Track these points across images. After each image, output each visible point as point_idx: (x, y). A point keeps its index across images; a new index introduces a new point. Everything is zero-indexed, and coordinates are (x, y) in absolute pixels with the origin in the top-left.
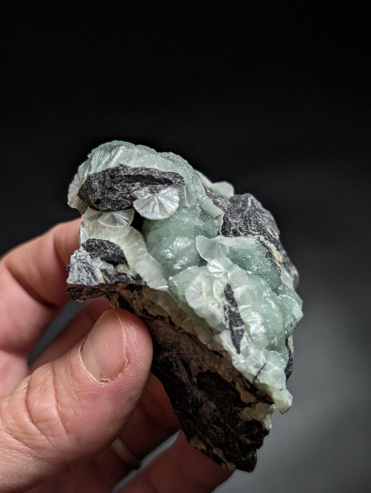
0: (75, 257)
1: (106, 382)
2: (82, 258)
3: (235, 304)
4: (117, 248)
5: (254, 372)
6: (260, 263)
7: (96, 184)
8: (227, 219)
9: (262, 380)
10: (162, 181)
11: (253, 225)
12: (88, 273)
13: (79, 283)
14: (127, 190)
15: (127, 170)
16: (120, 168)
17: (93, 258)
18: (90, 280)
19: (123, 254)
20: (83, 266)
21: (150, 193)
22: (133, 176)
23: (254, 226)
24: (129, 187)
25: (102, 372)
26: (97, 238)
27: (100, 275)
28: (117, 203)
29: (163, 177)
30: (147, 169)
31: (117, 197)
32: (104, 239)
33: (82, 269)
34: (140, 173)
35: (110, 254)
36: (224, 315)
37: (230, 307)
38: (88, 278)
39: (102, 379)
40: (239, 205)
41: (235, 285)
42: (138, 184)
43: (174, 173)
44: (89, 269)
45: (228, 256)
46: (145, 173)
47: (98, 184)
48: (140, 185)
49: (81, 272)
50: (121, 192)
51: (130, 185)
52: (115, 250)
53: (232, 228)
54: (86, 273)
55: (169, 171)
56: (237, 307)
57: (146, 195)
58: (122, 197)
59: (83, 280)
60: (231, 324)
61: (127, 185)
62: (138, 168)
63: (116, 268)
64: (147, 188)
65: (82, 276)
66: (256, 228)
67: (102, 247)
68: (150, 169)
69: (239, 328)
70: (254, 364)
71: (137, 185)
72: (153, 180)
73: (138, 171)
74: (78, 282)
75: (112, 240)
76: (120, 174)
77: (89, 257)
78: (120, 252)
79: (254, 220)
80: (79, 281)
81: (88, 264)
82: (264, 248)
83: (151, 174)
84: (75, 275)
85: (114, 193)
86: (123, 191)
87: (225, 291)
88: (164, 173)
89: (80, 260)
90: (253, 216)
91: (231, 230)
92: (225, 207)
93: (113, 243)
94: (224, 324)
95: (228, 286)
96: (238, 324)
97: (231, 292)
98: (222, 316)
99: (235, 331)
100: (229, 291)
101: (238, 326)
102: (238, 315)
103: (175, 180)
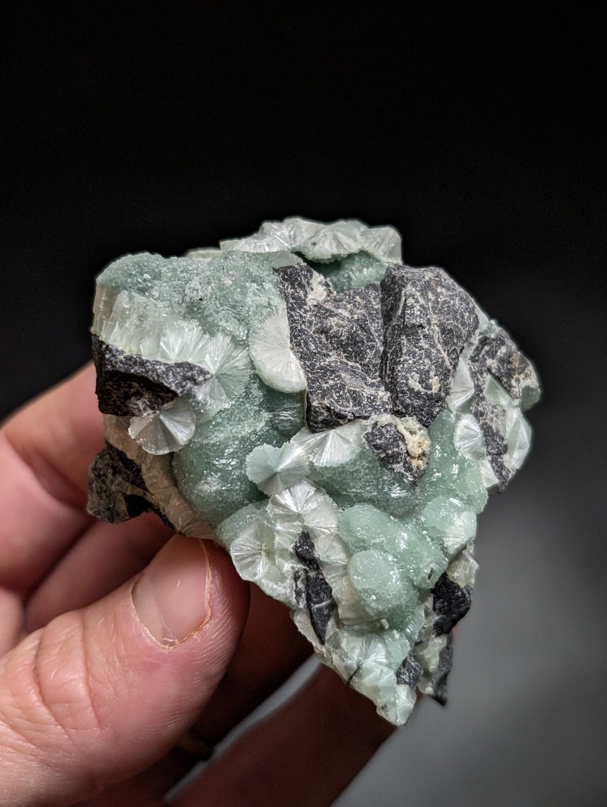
1: (172, 644)
3: (315, 566)
10: (163, 387)
14: (124, 392)
15: (116, 361)
22: (125, 373)
24: (125, 388)
25: (165, 626)
26: (113, 446)
30: (142, 363)
31: (115, 400)
36: (294, 587)
37: (306, 573)
39: (165, 639)
43: (187, 363)
46: (139, 371)
50: (117, 395)
51: (126, 385)
56: (320, 570)
57: (144, 409)
58: (120, 401)
60: (309, 599)
61: (123, 383)
62: (131, 358)
64: (146, 397)
68: (147, 362)
69: (323, 604)
72: (150, 385)
73: (130, 365)
75: (129, 456)
83: (146, 375)
85: (109, 393)
86: (118, 392)
87: (296, 548)
91: (320, 421)
94: (293, 604)
95: (305, 537)
96: (322, 597)
97: (308, 548)
98: (291, 592)
99: (315, 611)
100: (306, 545)
101: (322, 602)
102: (323, 581)
103: (183, 387)
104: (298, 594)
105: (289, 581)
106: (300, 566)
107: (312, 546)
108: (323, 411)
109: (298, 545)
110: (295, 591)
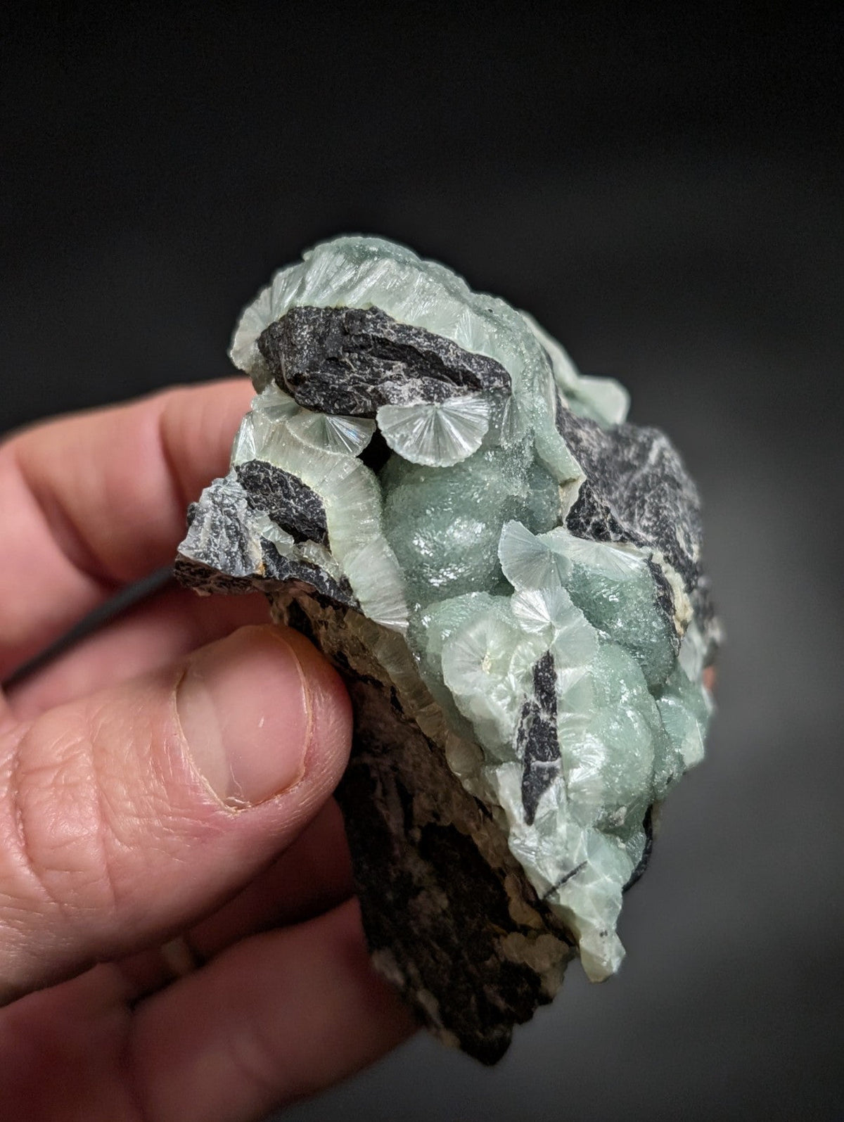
0: (212, 495)
2: (226, 501)
3: (551, 706)
4: (312, 502)
5: (553, 875)
6: (636, 618)
7: (304, 333)
8: (589, 496)
9: (566, 898)
10: (458, 374)
11: (647, 515)
12: (232, 543)
13: (206, 562)
14: (372, 372)
15: (384, 327)
16: (369, 317)
17: (253, 508)
18: (233, 561)
19: (323, 520)
20: (226, 522)
21: (422, 396)
22: (394, 344)
23: (649, 519)
24: (378, 367)
26: (272, 465)
27: (257, 555)
28: (339, 397)
29: (462, 365)
30: (430, 337)
31: (344, 384)
32: (289, 472)
33: (222, 528)
34: (411, 342)
35: (294, 511)
36: (519, 725)
37: (537, 711)
38: (228, 553)
39: (233, 799)
40: (628, 453)
41: (564, 659)
42: (399, 366)
43: (493, 360)
44: (238, 533)
45: (567, 585)
46: (424, 345)
47: (308, 336)
48: (404, 370)
49: (217, 537)
50: (356, 375)
51: (382, 364)
52: (307, 506)
53: (594, 519)
54: (228, 540)
55: (482, 353)
56: (556, 714)
57: (411, 398)
58: (356, 385)
59: (217, 556)
60: (529, 750)
61: (375, 360)
62: (410, 328)
63: (299, 547)
64: (419, 382)
65: (216, 545)
66: (651, 524)
67: (280, 488)
68: (438, 337)
69: (547, 764)
70: (558, 858)
71: (396, 368)
72: (437, 366)
73: (408, 335)
74: (202, 558)
75: (305, 480)
76: (364, 332)
77: (244, 503)
78: (317, 514)
79: (651, 504)
80: (207, 556)
81: (237, 520)
82: (656, 584)
83: (436, 352)
84: (202, 538)
85: (340, 371)
86: (360, 371)
87: (536, 670)
88: (468, 357)
89: (221, 505)
90: (652, 492)
91: (591, 523)
92: (593, 454)
93: (308, 488)
94: (513, 747)
95: (548, 659)
96: (547, 754)
97: (549, 676)
98: (514, 729)
99: (535, 769)
100: (547, 672)
101: (545, 760)
102: (553, 732)
103: (490, 382)
104: (521, 737)
105: (517, 712)
106: (532, 698)
107: (554, 677)
108: (599, 510)
109: (540, 667)
110: (519, 730)
